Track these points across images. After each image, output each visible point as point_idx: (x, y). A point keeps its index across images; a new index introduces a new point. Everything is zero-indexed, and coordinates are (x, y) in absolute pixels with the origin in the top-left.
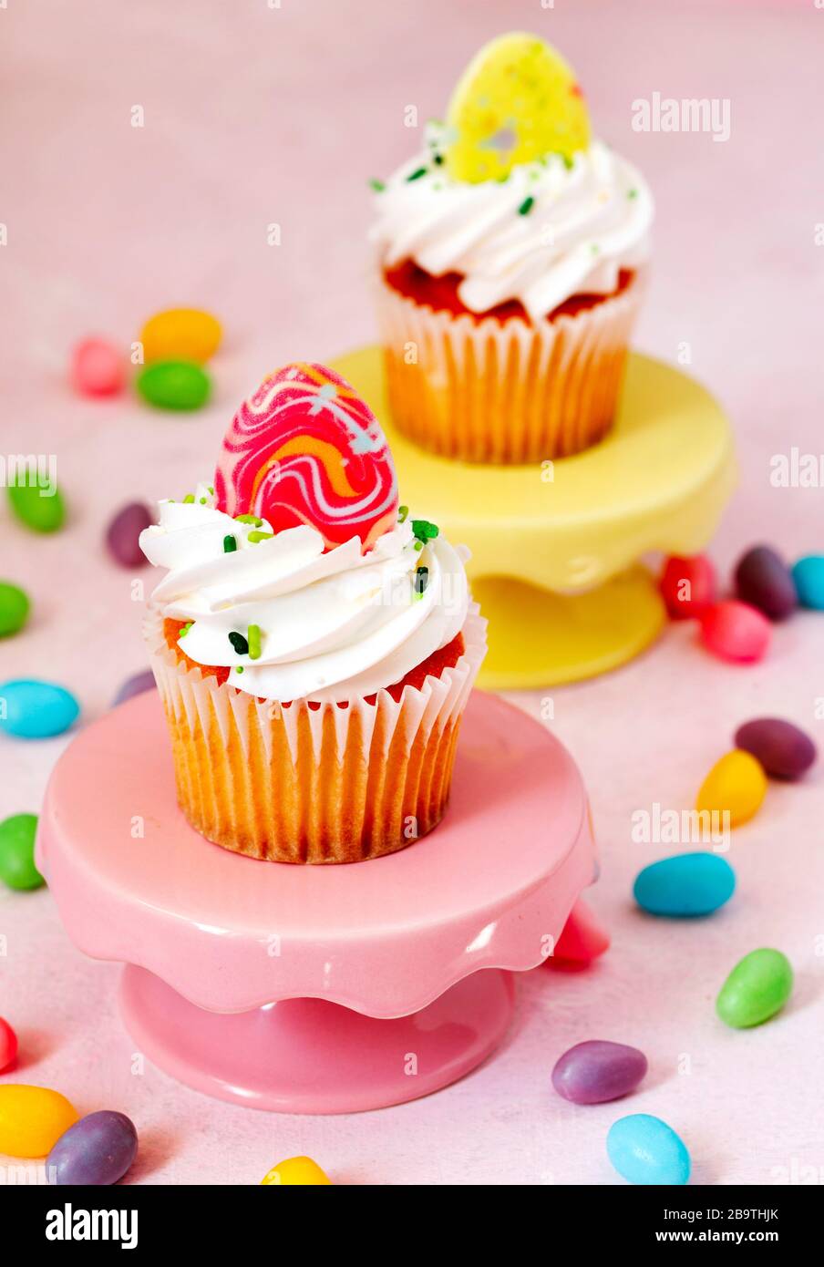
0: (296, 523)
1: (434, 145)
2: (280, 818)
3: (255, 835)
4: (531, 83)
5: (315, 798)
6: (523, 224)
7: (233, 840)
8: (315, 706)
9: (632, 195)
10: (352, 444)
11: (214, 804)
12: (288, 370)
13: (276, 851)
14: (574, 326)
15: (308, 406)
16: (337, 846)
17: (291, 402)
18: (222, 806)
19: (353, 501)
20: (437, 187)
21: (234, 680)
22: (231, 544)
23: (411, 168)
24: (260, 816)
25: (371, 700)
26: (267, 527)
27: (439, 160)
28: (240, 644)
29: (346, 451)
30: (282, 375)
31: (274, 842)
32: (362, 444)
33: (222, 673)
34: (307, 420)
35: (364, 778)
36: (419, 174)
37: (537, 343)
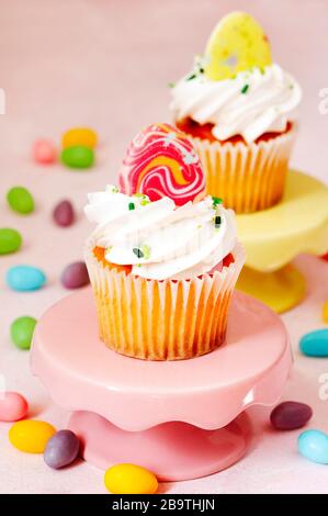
0: (159, 198)
1: (199, 64)
2: (155, 339)
3: (142, 349)
4: (245, 35)
5: (172, 328)
6: (244, 96)
7: (132, 352)
8: (175, 281)
9: (291, 87)
10: (184, 160)
11: (122, 335)
12: (152, 127)
13: (152, 355)
14: (267, 145)
15: (162, 143)
16: (181, 351)
17: (155, 141)
18: (126, 335)
19: (186, 186)
20: (202, 82)
21: (135, 271)
22: (132, 206)
23: (190, 75)
24: (145, 339)
25: (200, 277)
26: (147, 198)
27: (202, 71)
28: (139, 254)
29: (182, 163)
30: (149, 129)
31: (151, 350)
32: (189, 159)
33: (129, 268)
34: (162, 149)
35: (195, 317)
36: (193, 77)
37: (250, 154)
